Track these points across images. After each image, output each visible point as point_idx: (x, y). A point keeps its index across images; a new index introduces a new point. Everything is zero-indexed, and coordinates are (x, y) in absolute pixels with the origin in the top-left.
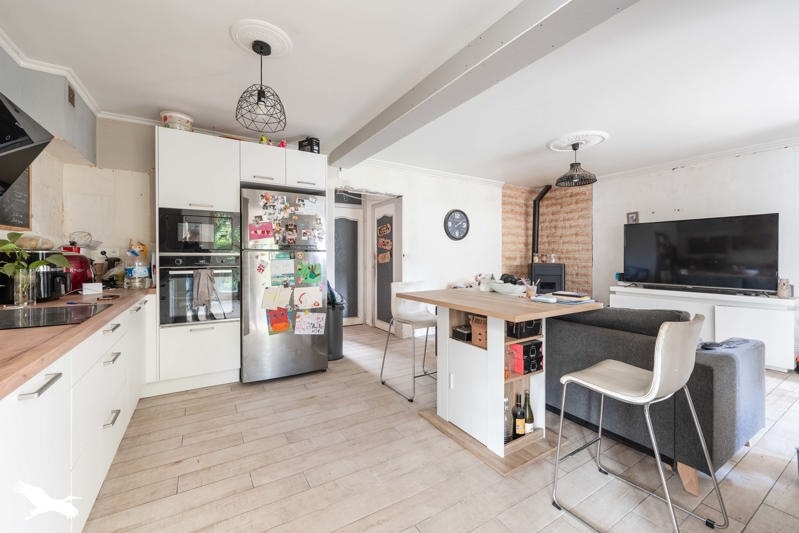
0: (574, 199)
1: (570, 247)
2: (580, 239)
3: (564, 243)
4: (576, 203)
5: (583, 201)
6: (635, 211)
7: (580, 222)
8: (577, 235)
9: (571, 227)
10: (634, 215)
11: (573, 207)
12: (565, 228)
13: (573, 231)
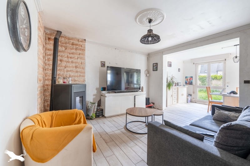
0: (75, 47)
1: (72, 74)
2: (78, 70)
3: (67, 71)
4: (76, 49)
5: (80, 49)
6: (104, 61)
7: (79, 60)
8: (76, 67)
9: (72, 62)
10: (104, 63)
11: (74, 51)
12: (68, 62)
13: (74, 65)
